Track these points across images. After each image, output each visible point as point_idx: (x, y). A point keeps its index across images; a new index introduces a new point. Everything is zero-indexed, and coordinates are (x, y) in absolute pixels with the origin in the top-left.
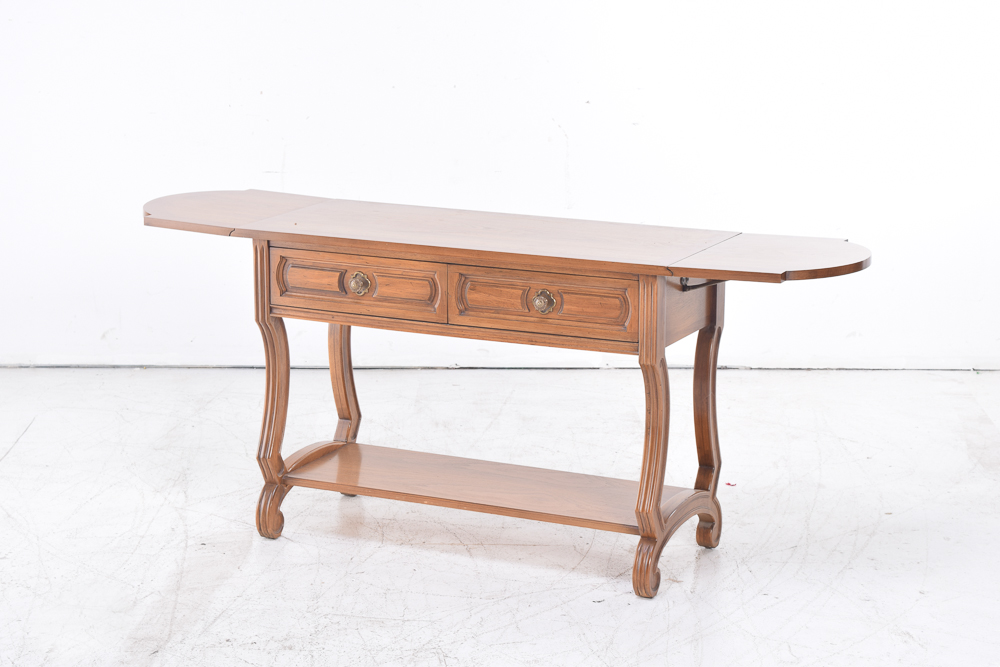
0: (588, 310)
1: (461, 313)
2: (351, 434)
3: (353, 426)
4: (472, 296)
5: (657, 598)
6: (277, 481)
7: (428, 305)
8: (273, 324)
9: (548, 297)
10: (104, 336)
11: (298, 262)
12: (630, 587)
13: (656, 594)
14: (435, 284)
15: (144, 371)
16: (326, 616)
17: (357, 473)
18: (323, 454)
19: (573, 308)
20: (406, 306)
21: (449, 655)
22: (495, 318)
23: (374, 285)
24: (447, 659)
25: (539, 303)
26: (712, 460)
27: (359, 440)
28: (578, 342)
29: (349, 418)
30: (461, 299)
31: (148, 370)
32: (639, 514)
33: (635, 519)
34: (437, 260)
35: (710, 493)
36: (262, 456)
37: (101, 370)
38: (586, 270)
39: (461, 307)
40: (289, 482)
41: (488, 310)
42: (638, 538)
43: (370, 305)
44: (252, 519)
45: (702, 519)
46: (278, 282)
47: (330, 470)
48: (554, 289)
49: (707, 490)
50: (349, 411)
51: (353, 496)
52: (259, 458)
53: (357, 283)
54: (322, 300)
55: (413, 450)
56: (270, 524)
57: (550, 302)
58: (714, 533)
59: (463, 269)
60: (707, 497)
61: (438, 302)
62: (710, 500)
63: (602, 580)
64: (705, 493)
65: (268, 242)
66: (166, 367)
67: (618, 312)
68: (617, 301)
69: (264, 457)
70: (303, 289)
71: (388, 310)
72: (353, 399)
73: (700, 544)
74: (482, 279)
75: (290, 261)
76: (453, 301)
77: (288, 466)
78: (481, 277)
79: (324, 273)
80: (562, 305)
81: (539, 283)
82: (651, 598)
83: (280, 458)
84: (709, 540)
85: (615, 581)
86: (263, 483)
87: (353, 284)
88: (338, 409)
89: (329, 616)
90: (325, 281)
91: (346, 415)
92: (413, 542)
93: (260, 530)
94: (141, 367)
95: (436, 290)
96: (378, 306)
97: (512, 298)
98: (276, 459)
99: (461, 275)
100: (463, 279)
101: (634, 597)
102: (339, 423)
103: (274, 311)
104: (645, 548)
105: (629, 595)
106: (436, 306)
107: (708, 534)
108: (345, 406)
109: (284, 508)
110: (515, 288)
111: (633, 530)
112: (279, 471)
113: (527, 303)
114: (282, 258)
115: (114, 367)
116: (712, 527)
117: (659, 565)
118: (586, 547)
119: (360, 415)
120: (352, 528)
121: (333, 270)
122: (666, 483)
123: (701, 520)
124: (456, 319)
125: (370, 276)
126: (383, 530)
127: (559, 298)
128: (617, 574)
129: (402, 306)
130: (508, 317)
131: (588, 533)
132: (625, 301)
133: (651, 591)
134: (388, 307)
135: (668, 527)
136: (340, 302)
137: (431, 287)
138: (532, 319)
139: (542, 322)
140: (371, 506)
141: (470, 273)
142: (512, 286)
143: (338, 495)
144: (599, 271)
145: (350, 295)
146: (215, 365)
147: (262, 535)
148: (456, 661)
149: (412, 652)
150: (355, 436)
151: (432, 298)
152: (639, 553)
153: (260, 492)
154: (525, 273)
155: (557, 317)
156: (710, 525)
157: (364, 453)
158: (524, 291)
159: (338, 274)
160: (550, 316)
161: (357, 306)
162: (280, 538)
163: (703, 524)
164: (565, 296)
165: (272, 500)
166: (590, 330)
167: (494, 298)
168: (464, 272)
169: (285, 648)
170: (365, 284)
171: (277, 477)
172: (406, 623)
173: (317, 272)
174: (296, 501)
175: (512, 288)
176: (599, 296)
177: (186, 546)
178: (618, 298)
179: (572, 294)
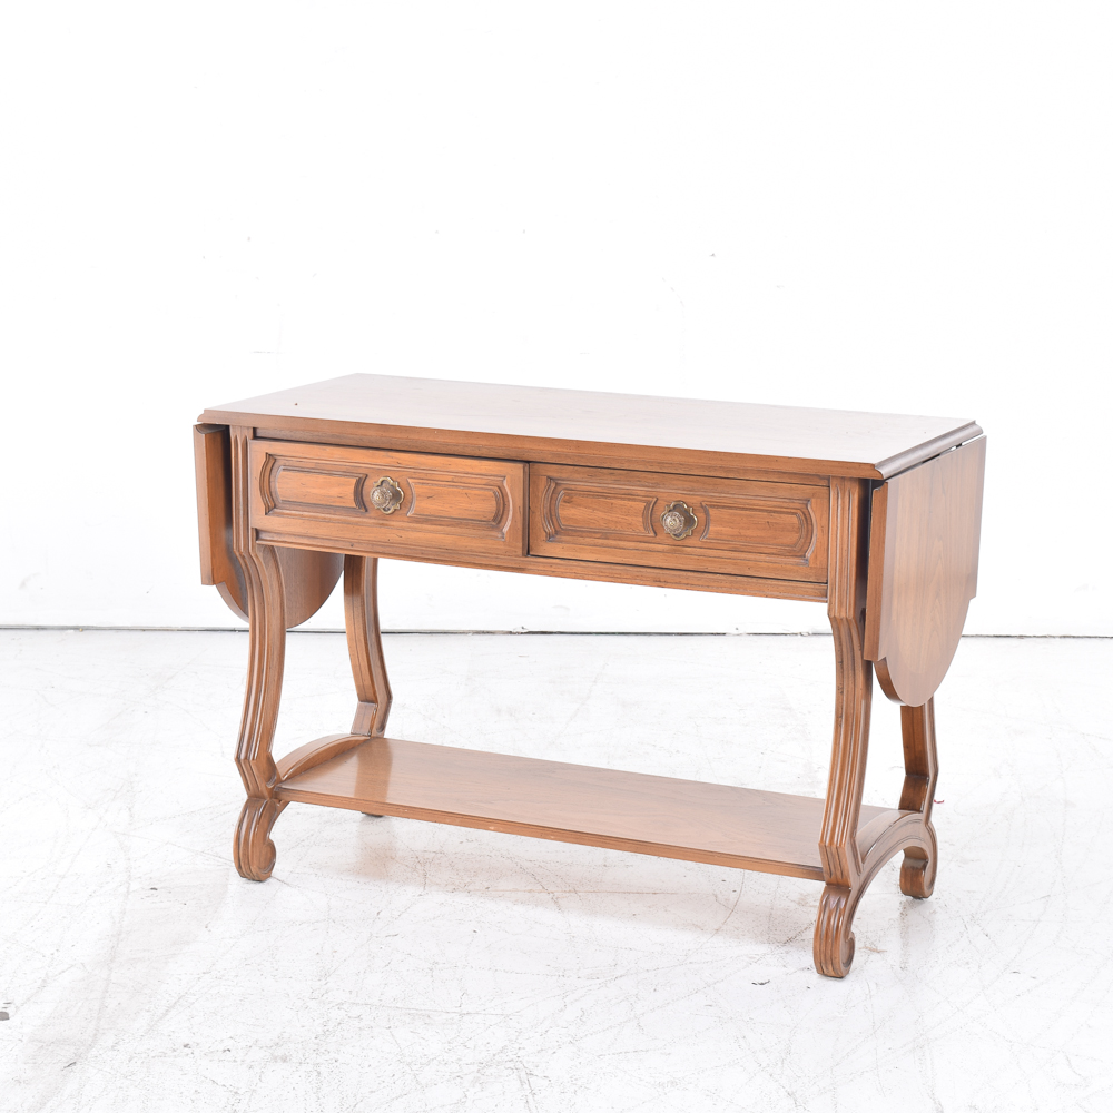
0: (749, 533)
1: (550, 537)
2: (377, 724)
3: (380, 713)
4: (567, 512)
5: (850, 978)
6: (266, 794)
7: (493, 528)
8: (260, 555)
9: (685, 513)
10: (23, 585)
11: (294, 462)
12: (808, 959)
13: (848, 972)
14: (504, 496)
15: (78, 633)
16: (340, 1006)
17: (386, 783)
18: (335, 754)
19: (726, 530)
20: (458, 530)
21: (535, 1073)
22: (602, 546)
23: (409, 497)
24: (532, 1079)
25: (672, 522)
26: (926, 765)
27: (388, 734)
28: (732, 582)
29: (374, 701)
30: (552, 516)
31: (86, 632)
32: (824, 849)
33: (819, 858)
35: (922, 816)
36: (242, 757)
37: (19, 632)
38: (746, 470)
39: (550, 529)
40: (284, 796)
41: (591, 533)
42: (821, 885)
43: (403, 529)
44: (228, 851)
45: (909, 854)
46: (263, 494)
47: (344, 777)
48: (694, 500)
49: (919, 811)
50: (375, 692)
51: (380, 816)
52: (238, 759)
53: (383, 494)
54: (330, 521)
55: (466, 748)
56: (255, 859)
57: (689, 521)
58: (927, 875)
59: (552, 471)
60: (918, 821)
61: (509, 523)
62: (922, 825)
63: (763, 949)
64: (916, 816)
65: (255, 429)
66: (111, 629)
67: (794, 537)
68: (794, 519)
69: (246, 758)
70: (300, 504)
71: (430, 536)
72: (379, 671)
73: (905, 892)
74: (582, 486)
75: (281, 462)
76: (537, 520)
77: (283, 771)
78: (581, 482)
79: (332, 479)
80: (707, 525)
81: (671, 492)
82: (841, 978)
83: (270, 759)
84: (920, 886)
85: (783, 949)
86: (244, 797)
87: (376, 496)
88: (358, 687)
89: (345, 1007)
90: (335, 491)
91: (370, 695)
92: (471, 888)
93: (239, 868)
94: (76, 628)
95: (505, 505)
96: (415, 530)
97: (628, 515)
98: (264, 760)
99: (550, 479)
100: (553, 486)
101: (814, 976)
102: (359, 708)
103: (263, 536)
104: (833, 901)
105: (807, 973)
106: (505, 530)
107: (917, 877)
108: (368, 682)
109: (277, 834)
110: (634, 500)
111: (813, 873)
112: (269, 779)
113: (653, 523)
114: (269, 456)
115: (38, 628)
116: (924, 867)
117: (853, 929)
118: (733, 897)
119: (389, 696)
120: (377, 864)
121: (346, 474)
122: (864, 801)
123: (906, 856)
124: (541, 547)
125: (403, 483)
126: (423, 868)
127: (702, 515)
128: (785, 939)
129: (453, 529)
130: (622, 544)
131: (733, 875)
132: (807, 519)
133: (842, 968)
134: (430, 532)
135: (866, 868)
136: (357, 524)
137: (497, 500)
138: (660, 547)
139: (675, 552)
140: (407, 833)
141: (564, 476)
142: (630, 496)
143: (358, 815)
144: (766, 472)
145: (372, 514)
146: (180, 626)
147: (243, 876)
148: (546, 1082)
149: (475, 1068)
150: (382, 727)
151: (498, 518)
152: (823, 908)
153: (241, 810)
154: (649, 475)
155: (700, 544)
156: (922, 863)
157: (396, 752)
158: (648, 503)
159: (354, 480)
160: (688, 542)
161: (383, 529)
162: (270, 880)
163: (911, 862)
164: (712, 512)
165: (258, 822)
166: (751, 563)
167: (601, 515)
168: (555, 475)
169: (275, 1059)
170: (396, 496)
171: (265, 787)
172: (466, 1018)
173: (321, 478)
174: (294, 824)
175: (629, 499)
176: (766, 511)
177: (128, 892)
178: (795, 514)
179: (724, 507)
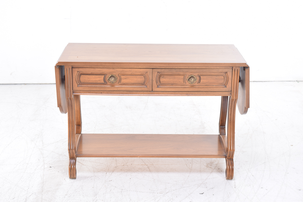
0: (211, 81)
1: (158, 87)
4: (162, 80)
7: (143, 85)
11: (84, 73)
22: (172, 87)
23: (119, 79)
28: (206, 93)
34: (148, 67)
39: (158, 85)
41: (169, 84)
43: (118, 87)
46: (76, 81)
48: (196, 74)
53: (111, 79)
54: (96, 87)
59: (159, 70)
65: (72, 66)
70: (87, 83)
75: (81, 72)
76: (154, 82)
78: (166, 72)
79: (97, 76)
80: (200, 80)
81: (190, 73)
82: (232, 179)
90: (98, 79)
91: (79, 124)
96: (121, 87)
97: (179, 79)
99: (158, 72)
103: (74, 93)
104: (230, 163)
110: (181, 76)
113: (185, 80)
114: (78, 72)
118: (191, 165)
124: (155, 89)
125: (117, 75)
127: (198, 78)
130: (177, 86)
137: (145, 78)
138: (188, 87)
139: (192, 87)
141: (162, 71)
142: (179, 75)
145: (108, 84)
151: (145, 82)
154: (185, 69)
158: (184, 76)
159: (103, 76)
161: (112, 88)
164: (201, 77)
167: (172, 80)
170: (115, 79)
173: (94, 76)
175: (179, 76)
176: (215, 75)
177: (44, 168)
178: (222, 76)
179: (204, 75)
